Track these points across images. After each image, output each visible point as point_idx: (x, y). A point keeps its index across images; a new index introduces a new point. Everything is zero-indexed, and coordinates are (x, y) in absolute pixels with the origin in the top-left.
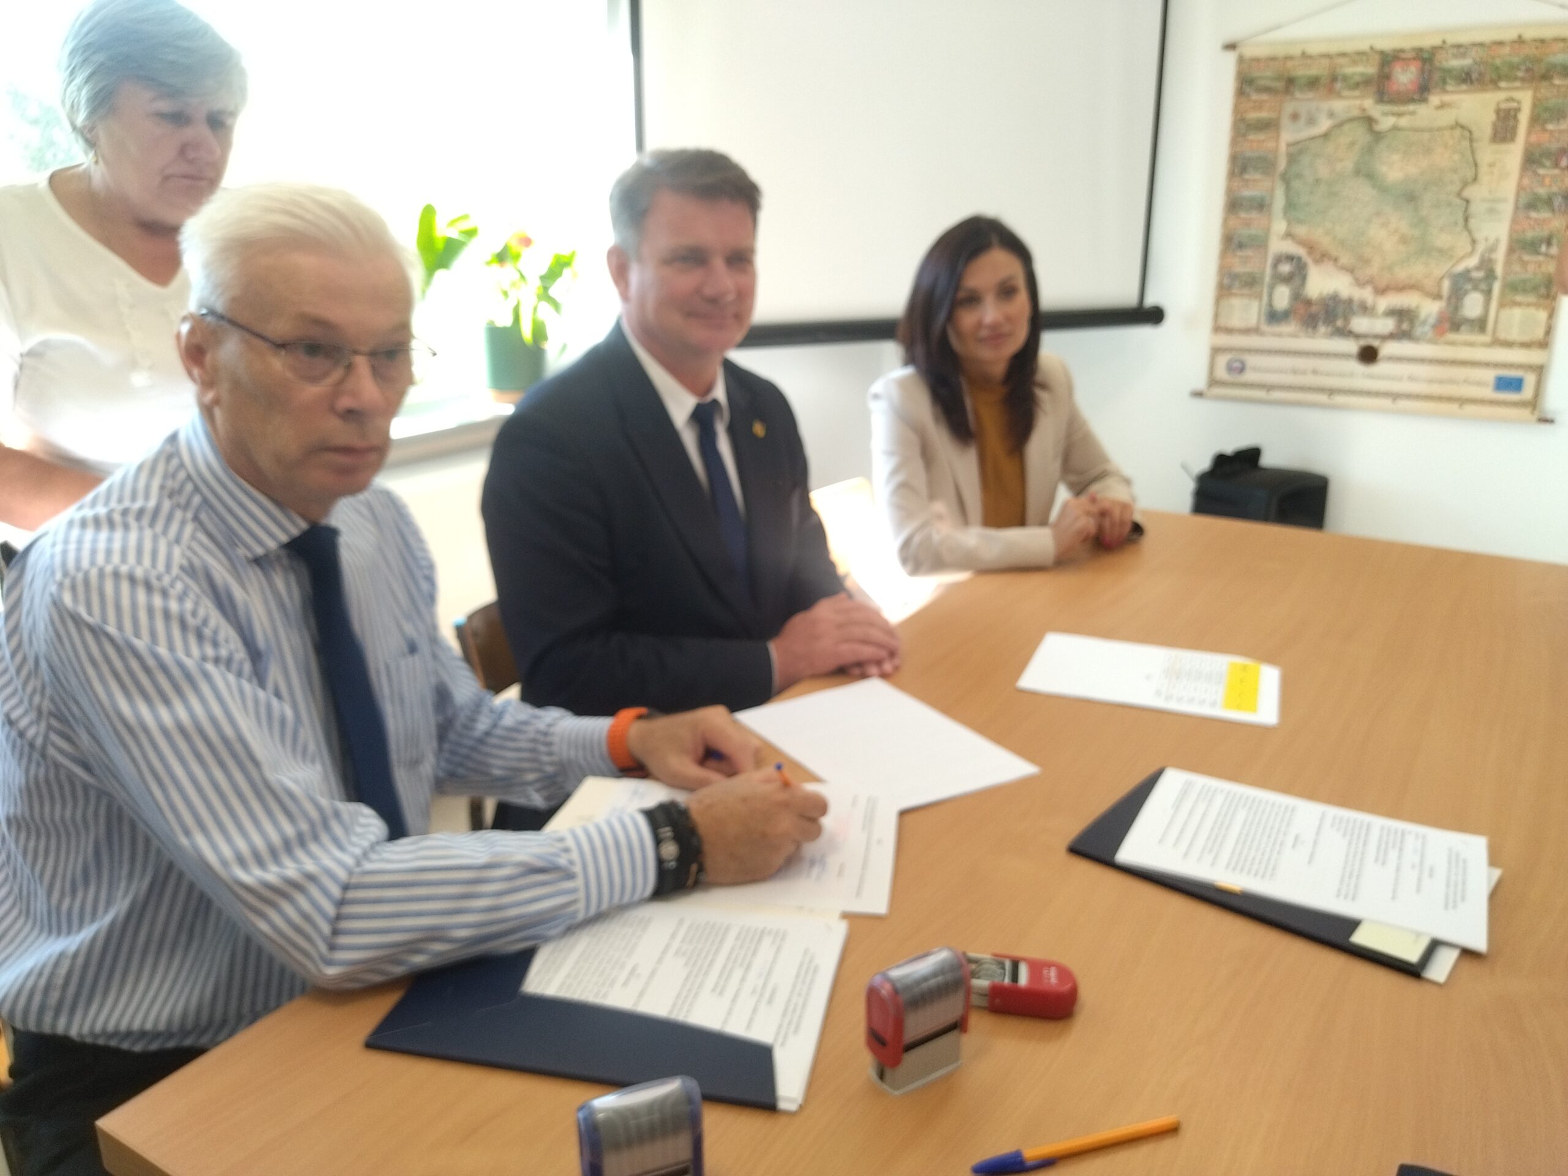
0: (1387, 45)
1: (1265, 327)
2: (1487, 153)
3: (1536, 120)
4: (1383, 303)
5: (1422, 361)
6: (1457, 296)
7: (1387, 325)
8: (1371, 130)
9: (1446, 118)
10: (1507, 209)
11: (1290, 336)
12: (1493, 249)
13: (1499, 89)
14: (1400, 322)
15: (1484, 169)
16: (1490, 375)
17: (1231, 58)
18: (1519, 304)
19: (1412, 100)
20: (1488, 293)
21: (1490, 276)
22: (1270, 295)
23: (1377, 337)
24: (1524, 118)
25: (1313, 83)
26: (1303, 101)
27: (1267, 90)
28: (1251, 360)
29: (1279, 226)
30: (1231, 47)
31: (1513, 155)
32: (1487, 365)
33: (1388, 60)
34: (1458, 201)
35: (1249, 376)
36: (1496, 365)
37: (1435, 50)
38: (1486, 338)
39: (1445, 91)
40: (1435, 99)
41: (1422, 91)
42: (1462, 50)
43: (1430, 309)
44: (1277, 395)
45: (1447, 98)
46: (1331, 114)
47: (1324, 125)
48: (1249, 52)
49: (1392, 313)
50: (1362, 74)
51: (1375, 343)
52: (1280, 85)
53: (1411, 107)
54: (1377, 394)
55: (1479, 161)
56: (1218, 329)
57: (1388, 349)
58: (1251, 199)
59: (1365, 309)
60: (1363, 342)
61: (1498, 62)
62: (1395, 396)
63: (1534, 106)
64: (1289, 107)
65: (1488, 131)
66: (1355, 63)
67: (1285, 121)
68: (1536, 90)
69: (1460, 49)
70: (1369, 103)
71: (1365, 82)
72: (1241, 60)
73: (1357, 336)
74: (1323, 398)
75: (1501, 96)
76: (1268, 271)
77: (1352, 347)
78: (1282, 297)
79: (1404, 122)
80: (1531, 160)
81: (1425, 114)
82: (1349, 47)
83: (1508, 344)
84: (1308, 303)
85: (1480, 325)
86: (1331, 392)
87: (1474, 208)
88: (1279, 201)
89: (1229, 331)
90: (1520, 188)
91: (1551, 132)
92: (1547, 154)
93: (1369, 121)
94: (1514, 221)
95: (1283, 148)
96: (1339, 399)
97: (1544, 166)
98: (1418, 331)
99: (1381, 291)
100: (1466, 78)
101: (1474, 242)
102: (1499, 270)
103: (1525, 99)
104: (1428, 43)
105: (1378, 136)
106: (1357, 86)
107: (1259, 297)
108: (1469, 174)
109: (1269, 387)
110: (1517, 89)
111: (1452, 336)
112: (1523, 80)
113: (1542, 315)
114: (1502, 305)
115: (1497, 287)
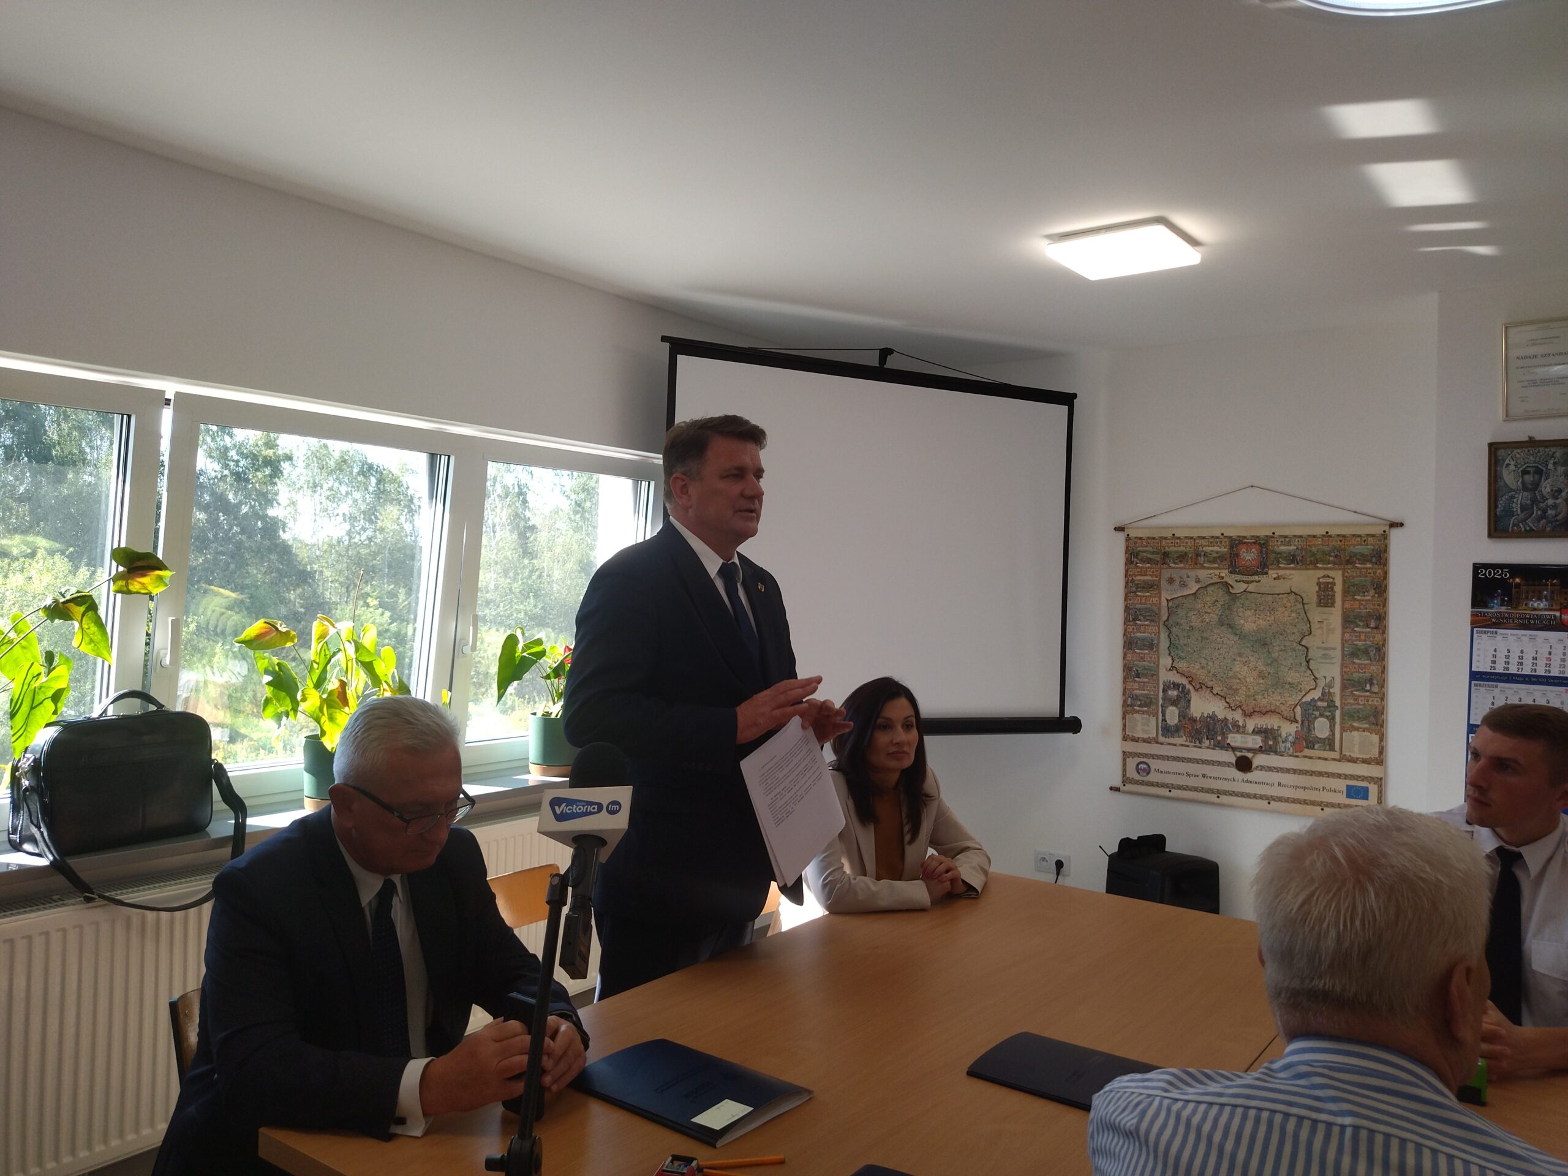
0: (1233, 533)
1: (1161, 739)
2: (1316, 614)
3: (1346, 592)
4: (1251, 725)
5: (1288, 771)
6: (1308, 722)
7: (1257, 741)
8: (1229, 593)
9: (1282, 587)
10: (1337, 654)
11: (1180, 746)
12: (1330, 685)
13: (1318, 568)
14: (1265, 740)
15: (1315, 626)
16: (1342, 785)
17: (1121, 536)
18: (1357, 729)
19: (1256, 573)
20: (1332, 719)
21: (1331, 705)
22: (1164, 715)
23: (1249, 750)
24: (1338, 589)
25: (1182, 557)
26: (1175, 570)
27: (1149, 560)
28: (1154, 764)
29: (1166, 661)
30: (1120, 529)
31: (1335, 617)
32: (1339, 776)
33: (1236, 543)
34: (1300, 647)
35: (1153, 777)
36: (1346, 777)
37: (1268, 538)
38: (1336, 755)
39: (1280, 568)
40: (1273, 573)
41: (1262, 567)
42: (1287, 539)
43: (1289, 730)
44: (1176, 793)
45: (1281, 572)
46: (1198, 581)
47: (1194, 588)
48: (1133, 534)
49: (1257, 732)
50: (1217, 552)
51: (1250, 755)
52: (1158, 558)
53: (1256, 578)
54: (1255, 796)
55: (1311, 619)
56: (1125, 738)
57: (1259, 760)
58: (1143, 640)
59: (1238, 728)
60: (1239, 754)
61: (1314, 549)
62: (1270, 799)
63: (1344, 582)
64: (1166, 574)
65: (1315, 599)
66: (1211, 544)
67: (1164, 584)
68: (1344, 570)
69: (1286, 539)
70: (1224, 573)
71: (1220, 559)
72: (1128, 538)
73: (1234, 749)
74: (1213, 798)
75: (1321, 573)
76: (1161, 694)
77: (1230, 757)
78: (1173, 715)
79: (1252, 588)
80: (1348, 621)
81: (1266, 582)
82: (1206, 533)
83: (1354, 761)
84: (1194, 720)
85: (1329, 743)
86: (1219, 793)
87: (1311, 654)
88: (1164, 643)
89: (1136, 740)
90: (1344, 641)
91: (1359, 601)
92: (1359, 617)
93: (1227, 585)
94: (1343, 666)
95: (1164, 603)
96: (1225, 799)
97: (1358, 626)
98: (1281, 747)
99: (1248, 715)
100: (1293, 559)
101: (1315, 679)
102: (1338, 703)
103: (1337, 576)
104: (1263, 533)
105: (1234, 597)
106: (1214, 561)
107: (1156, 715)
108: (1306, 628)
109: (1171, 787)
110: (1330, 569)
111: (1307, 752)
112: (1334, 563)
113: (1375, 738)
114: (1343, 730)
115: (1338, 714)
